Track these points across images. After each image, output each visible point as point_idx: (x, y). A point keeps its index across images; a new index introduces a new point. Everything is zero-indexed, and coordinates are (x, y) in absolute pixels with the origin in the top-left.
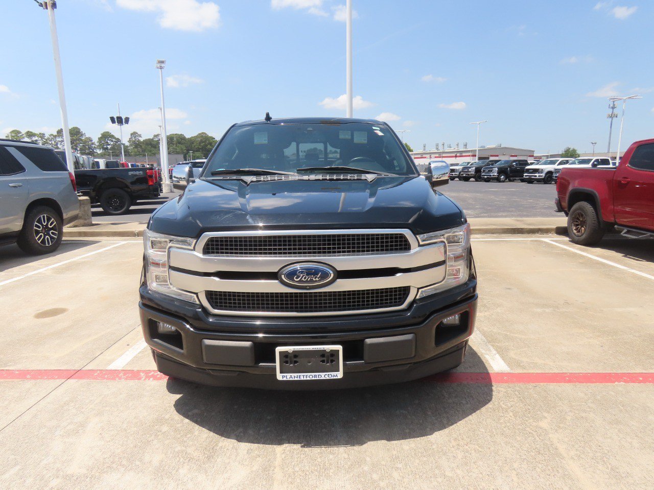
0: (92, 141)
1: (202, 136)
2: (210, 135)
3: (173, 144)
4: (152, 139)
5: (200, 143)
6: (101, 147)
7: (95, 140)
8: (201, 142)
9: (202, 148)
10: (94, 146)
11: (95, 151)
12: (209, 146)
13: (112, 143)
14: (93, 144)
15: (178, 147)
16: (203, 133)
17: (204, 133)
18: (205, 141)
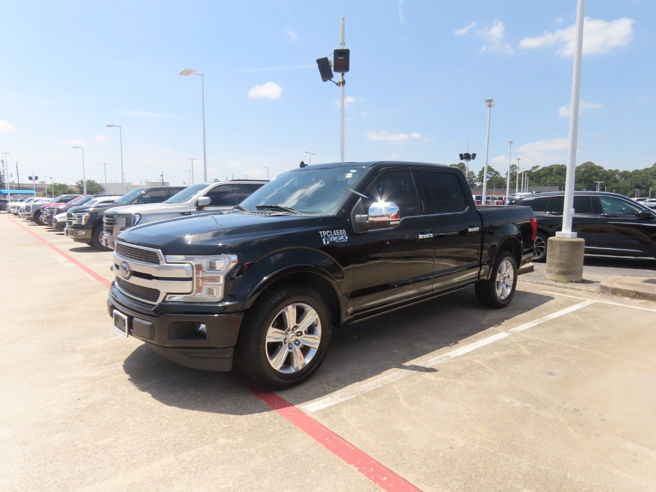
0: (473, 174)
1: (587, 166)
2: (597, 164)
3: (552, 176)
4: (531, 171)
5: (583, 174)
6: (480, 180)
7: (477, 174)
8: (585, 172)
9: (585, 180)
10: (474, 179)
11: (475, 183)
12: (594, 177)
13: (491, 176)
14: (474, 177)
15: (557, 178)
16: (588, 163)
17: (590, 162)
18: (590, 172)
